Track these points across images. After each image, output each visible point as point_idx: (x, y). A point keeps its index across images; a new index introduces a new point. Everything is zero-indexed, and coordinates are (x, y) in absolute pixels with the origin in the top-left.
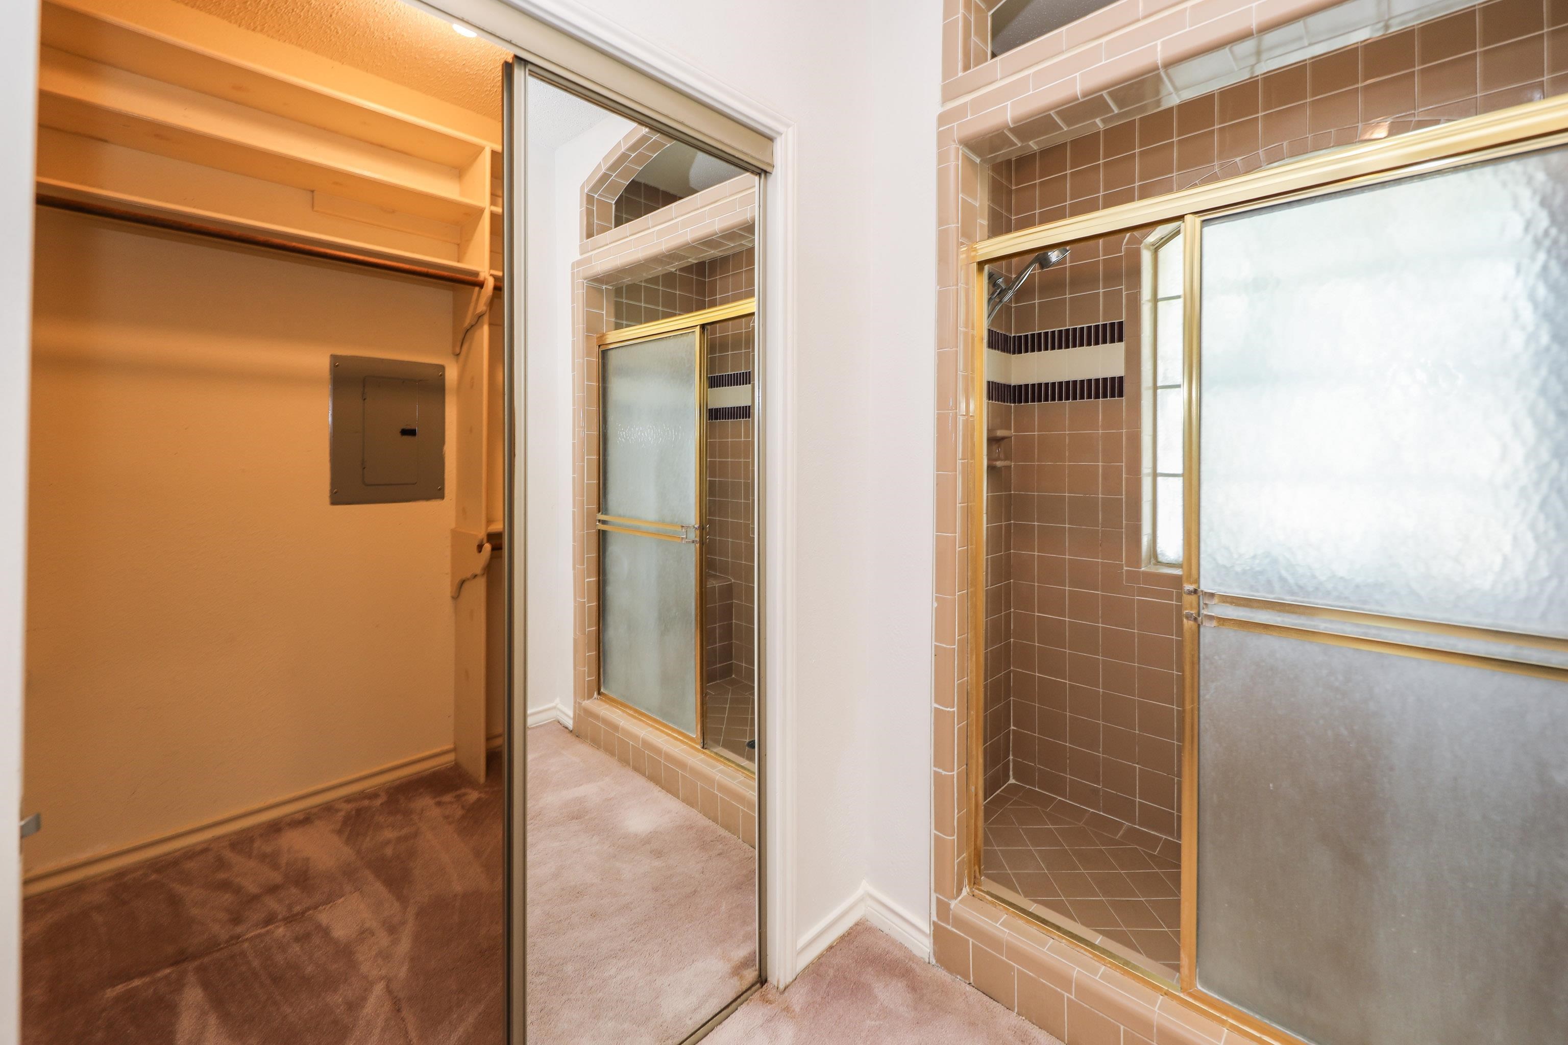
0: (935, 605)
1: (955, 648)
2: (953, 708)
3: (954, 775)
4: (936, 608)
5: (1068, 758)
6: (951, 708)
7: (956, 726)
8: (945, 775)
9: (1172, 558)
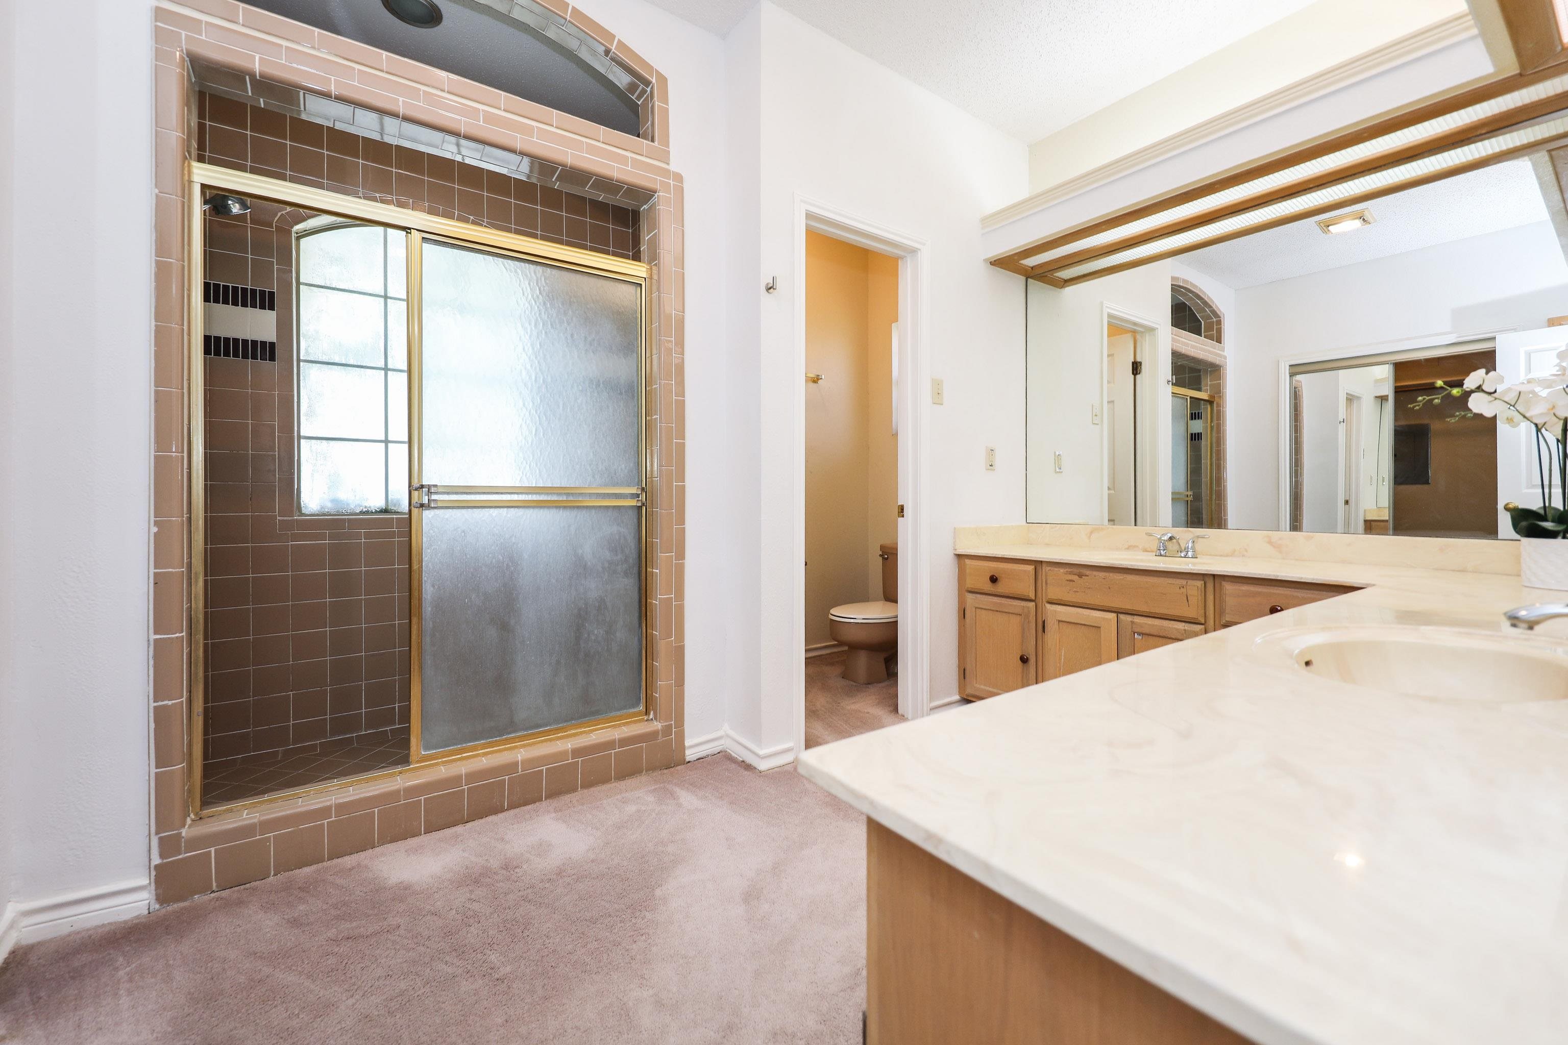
0: (155, 529)
1: (183, 571)
2: (182, 632)
3: (183, 701)
4: (155, 534)
5: (211, 718)
6: (180, 633)
7: (185, 651)
8: (173, 704)
9: (315, 509)
